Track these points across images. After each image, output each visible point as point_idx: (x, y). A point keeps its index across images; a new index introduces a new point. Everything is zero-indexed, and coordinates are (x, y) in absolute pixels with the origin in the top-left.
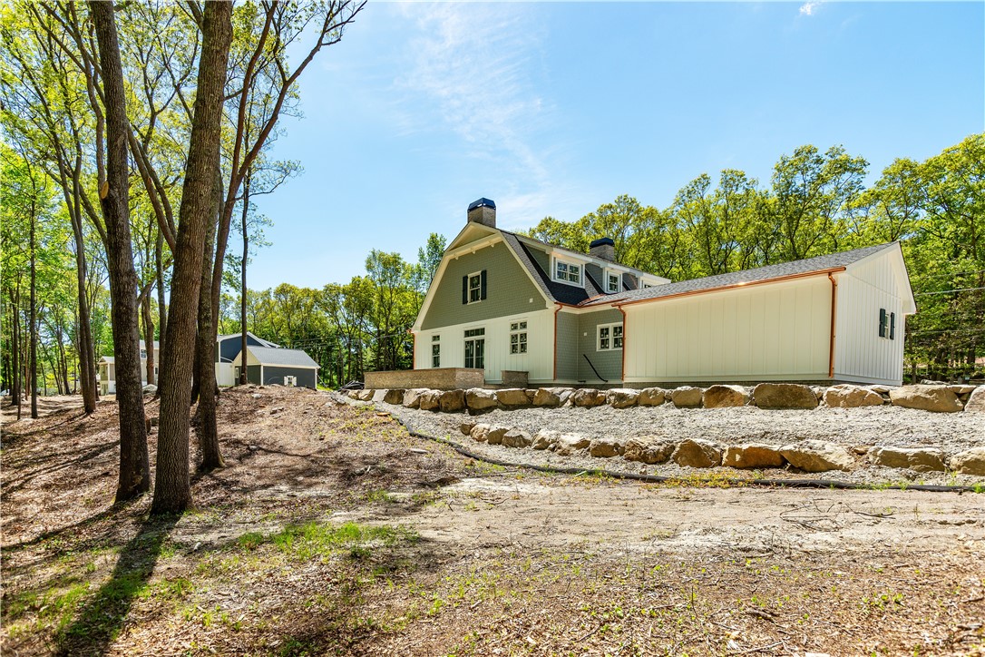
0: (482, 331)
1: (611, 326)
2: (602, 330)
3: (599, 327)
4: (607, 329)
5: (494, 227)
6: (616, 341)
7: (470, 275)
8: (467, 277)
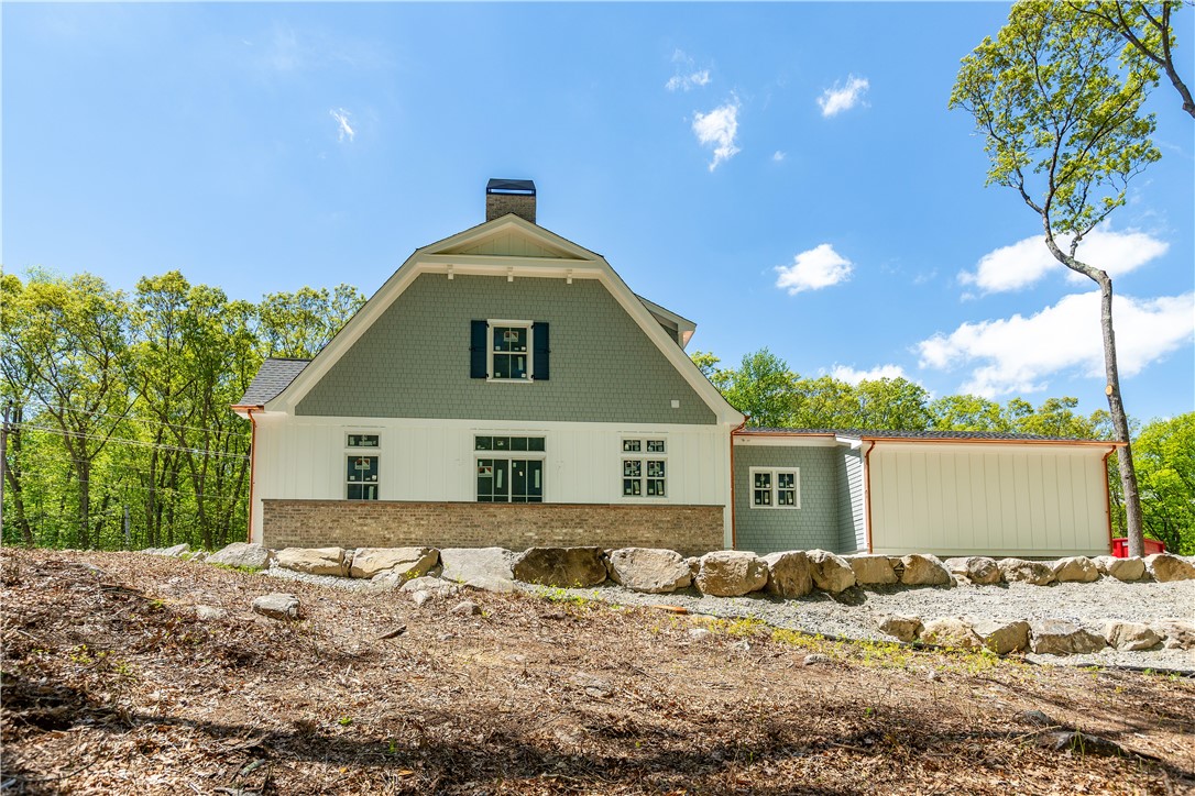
0: (538, 444)
1: (775, 471)
2: (758, 476)
3: (753, 470)
4: (767, 476)
5: (533, 221)
6: (782, 495)
7: (493, 323)
8: (485, 324)
